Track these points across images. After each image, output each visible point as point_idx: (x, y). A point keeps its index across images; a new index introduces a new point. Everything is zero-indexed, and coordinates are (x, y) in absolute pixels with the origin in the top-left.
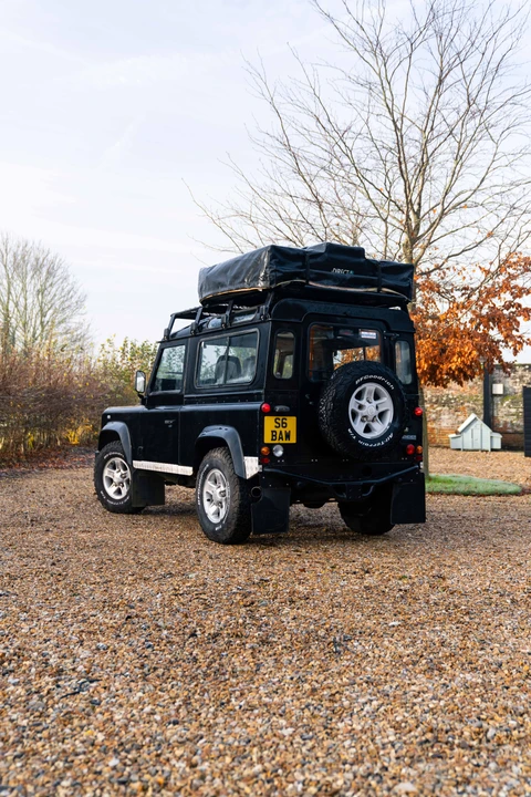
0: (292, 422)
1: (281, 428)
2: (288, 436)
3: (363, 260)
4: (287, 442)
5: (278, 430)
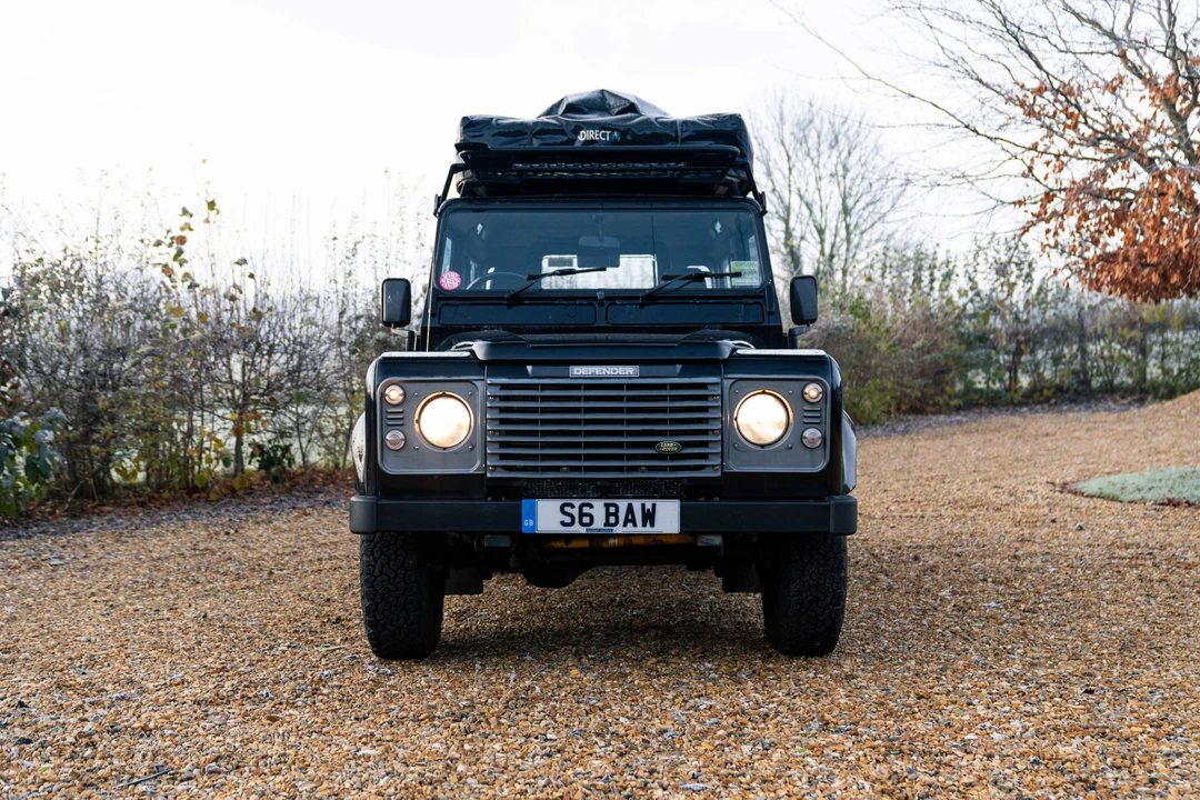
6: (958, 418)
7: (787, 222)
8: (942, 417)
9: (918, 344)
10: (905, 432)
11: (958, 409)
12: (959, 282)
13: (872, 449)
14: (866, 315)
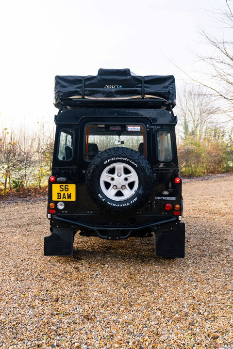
0: (72, 188)
1: (64, 192)
2: (69, 196)
3: (129, 77)
4: (69, 200)
5: (62, 193)
6: (224, 175)
7: (185, 117)
8: (219, 175)
9: (214, 154)
10: (207, 179)
11: (224, 172)
12: (227, 137)
13: (196, 186)
14: (199, 146)
